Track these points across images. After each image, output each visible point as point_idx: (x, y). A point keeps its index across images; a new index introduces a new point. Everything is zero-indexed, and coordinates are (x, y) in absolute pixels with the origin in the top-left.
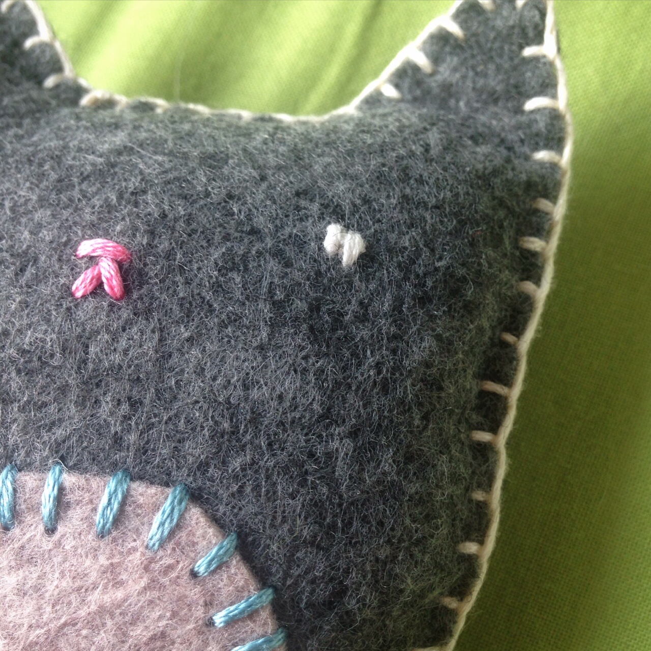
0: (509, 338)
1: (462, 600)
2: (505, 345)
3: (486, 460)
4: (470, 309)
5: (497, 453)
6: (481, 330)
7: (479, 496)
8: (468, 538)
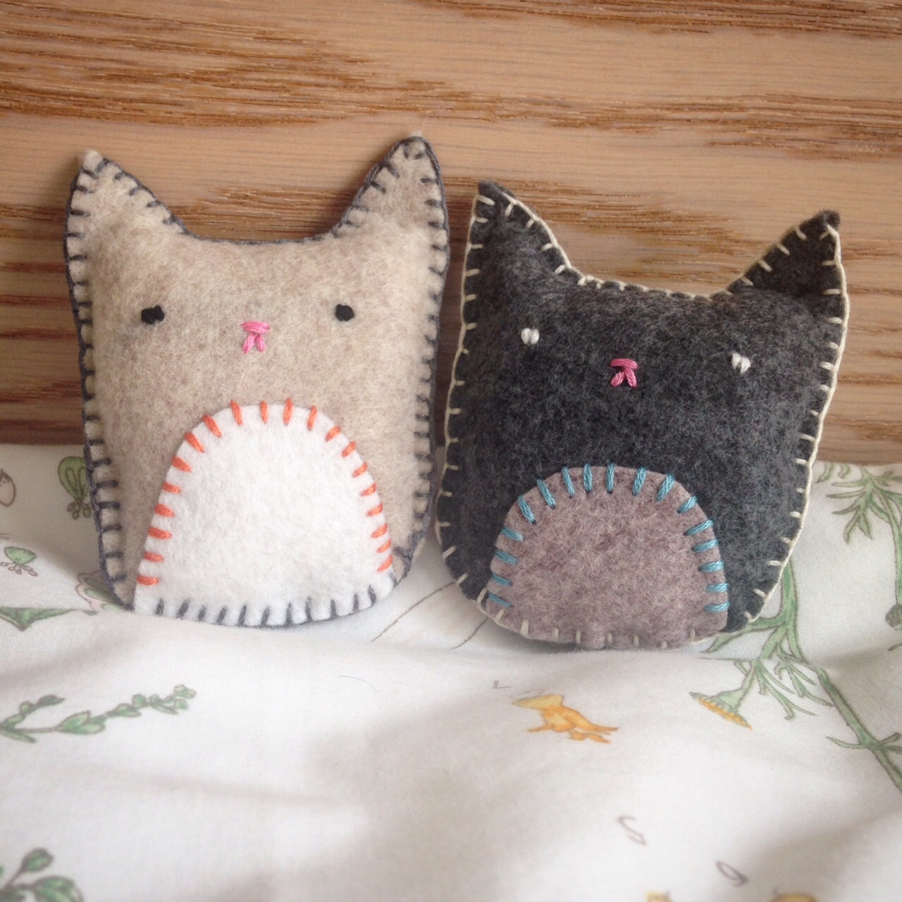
0: (815, 413)
1: (792, 539)
2: (812, 416)
3: (804, 472)
4: (797, 397)
5: (808, 470)
6: (802, 408)
7: (800, 490)
8: (795, 509)
